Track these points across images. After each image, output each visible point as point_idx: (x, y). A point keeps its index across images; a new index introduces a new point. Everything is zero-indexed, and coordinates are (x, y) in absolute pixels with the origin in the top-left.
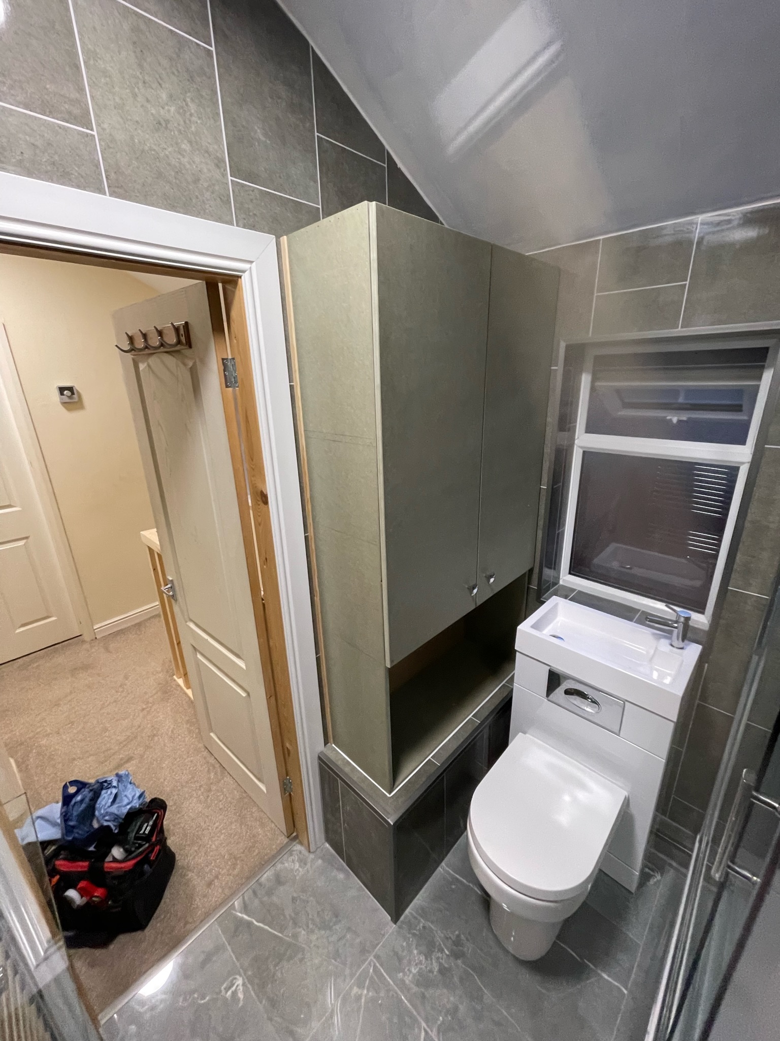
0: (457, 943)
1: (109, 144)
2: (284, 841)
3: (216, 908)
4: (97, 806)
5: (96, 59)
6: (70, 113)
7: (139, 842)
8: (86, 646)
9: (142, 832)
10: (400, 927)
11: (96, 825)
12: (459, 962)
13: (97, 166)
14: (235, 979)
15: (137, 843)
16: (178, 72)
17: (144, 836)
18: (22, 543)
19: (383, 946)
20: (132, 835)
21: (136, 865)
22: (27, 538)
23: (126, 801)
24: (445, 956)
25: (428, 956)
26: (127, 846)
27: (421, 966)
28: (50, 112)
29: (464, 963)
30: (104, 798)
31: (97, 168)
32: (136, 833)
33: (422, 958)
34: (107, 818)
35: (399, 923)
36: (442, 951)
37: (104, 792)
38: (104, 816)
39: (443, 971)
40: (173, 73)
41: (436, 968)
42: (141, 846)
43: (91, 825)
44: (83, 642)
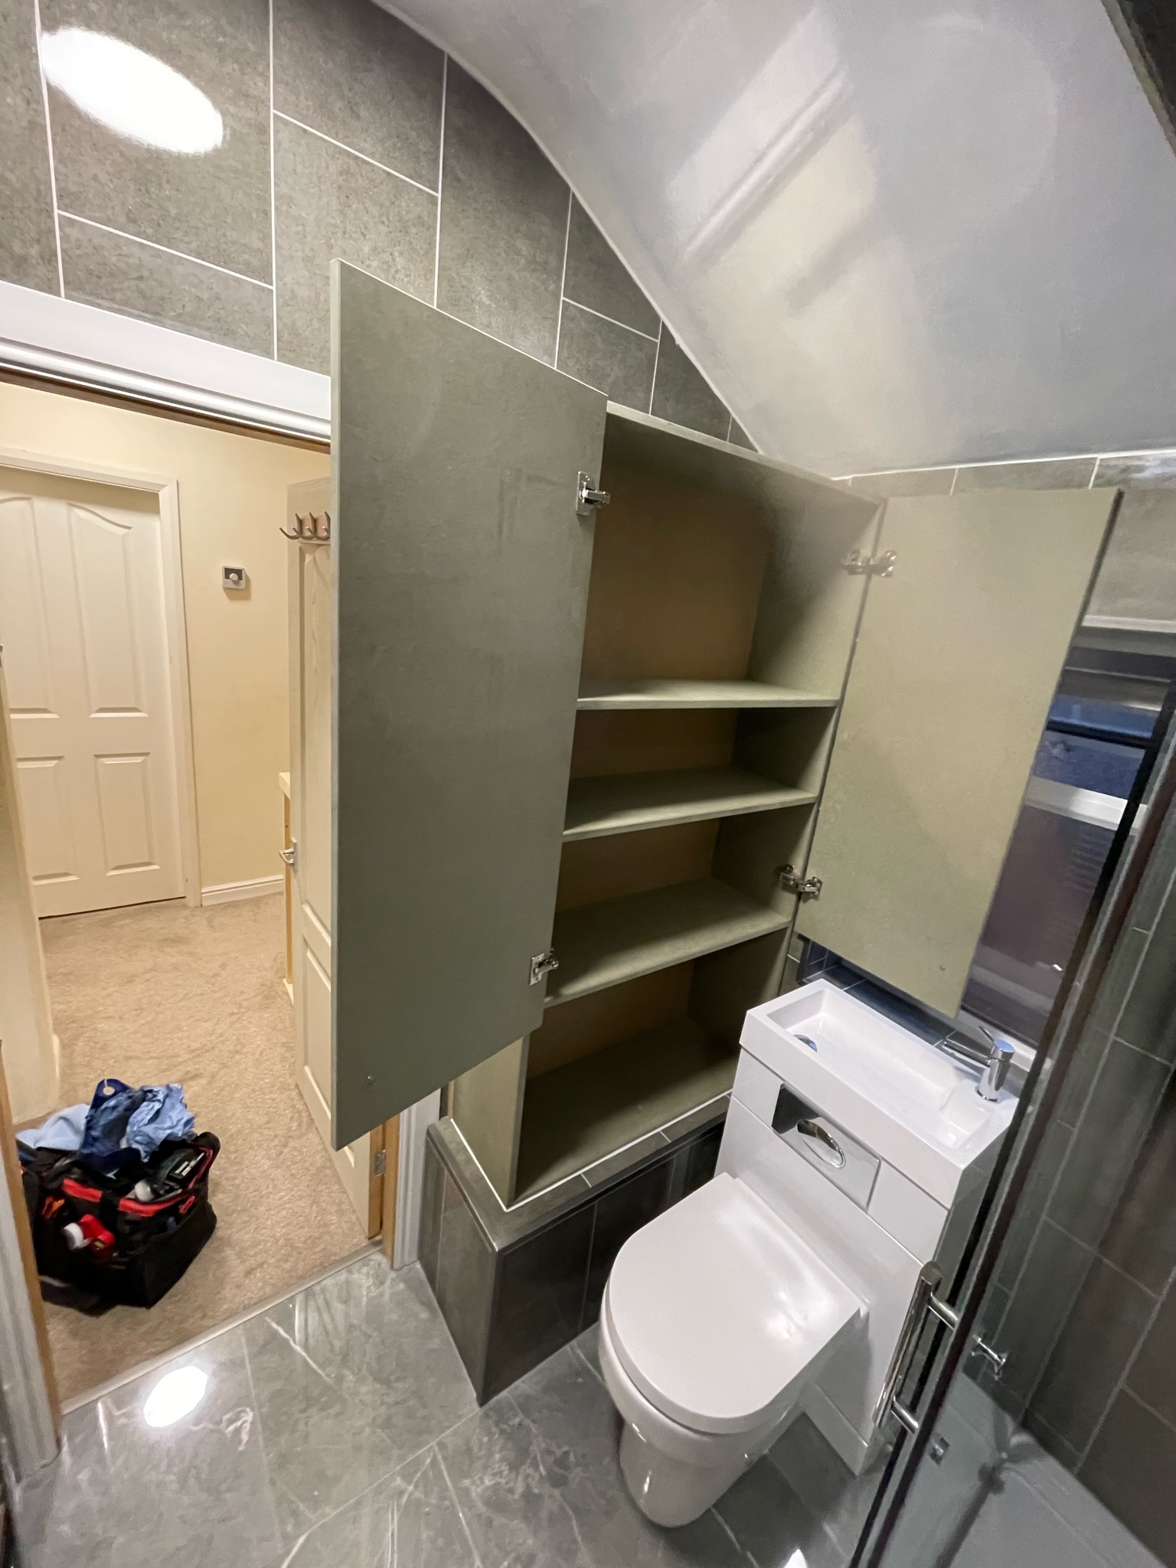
0: (562, 1462)
1: (289, 300)
2: (362, 1243)
3: (247, 1308)
4: (131, 1120)
5: (291, 205)
6: (248, 264)
7: (172, 1184)
8: (185, 913)
9: (178, 1172)
10: (486, 1415)
11: (124, 1145)
12: (557, 1492)
13: (270, 326)
14: (243, 1411)
15: (168, 1185)
16: (389, 221)
17: (180, 1178)
18: (139, 759)
19: (455, 1434)
20: (165, 1173)
21: (159, 1213)
22: (146, 754)
23: (168, 1124)
24: (537, 1476)
25: (514, 1467)
26: (155, 1186)
27: (500, 1480)
28: (225, 263)
29: (562, 1495)
30: (142, 1112)
31: (269, 327)
32: (170, 1172)
33: (505, 1468)
34: (138, 1138)
35: (486, 1406)
36: (537, 1468)
37: (145, 1103)
38: (136, 1136)
39: (529, 1496)
40: (383, 223)
41: (520, 1488)
42: (172, 1189)
43: (118, 1143)
44: (185, 906)
